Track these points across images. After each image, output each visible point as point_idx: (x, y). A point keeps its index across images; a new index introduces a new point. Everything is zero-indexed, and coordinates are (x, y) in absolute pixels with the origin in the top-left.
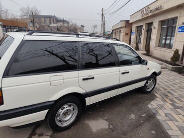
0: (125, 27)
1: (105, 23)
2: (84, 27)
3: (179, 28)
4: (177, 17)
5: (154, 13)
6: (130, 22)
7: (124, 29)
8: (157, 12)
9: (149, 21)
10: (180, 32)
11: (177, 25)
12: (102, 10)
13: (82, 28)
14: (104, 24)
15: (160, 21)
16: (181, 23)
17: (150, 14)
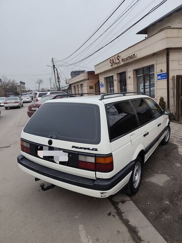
0: (88, 79)
1: (60, 76)
2: (24, 83)
3: (158, 75)
4: (154, 65)
5: (127, 62)
6: (96, 73)
7: (87, 81)
8: (130, 61)
9: (121, 71)
10: (159, 79)
11: (155, 73)
12: (52, 60)
13: (22, 85)
14: (58, 77)
15: (134, 70)
16: (160, 71)
17: (122, 63)
